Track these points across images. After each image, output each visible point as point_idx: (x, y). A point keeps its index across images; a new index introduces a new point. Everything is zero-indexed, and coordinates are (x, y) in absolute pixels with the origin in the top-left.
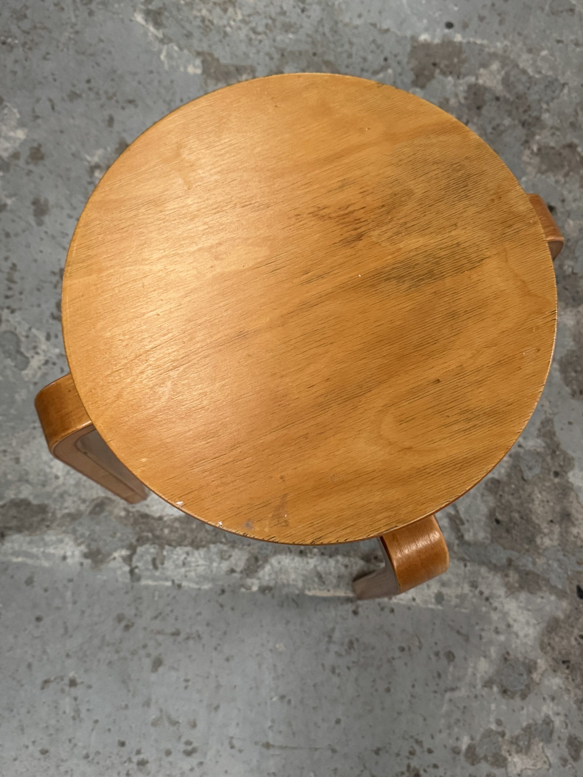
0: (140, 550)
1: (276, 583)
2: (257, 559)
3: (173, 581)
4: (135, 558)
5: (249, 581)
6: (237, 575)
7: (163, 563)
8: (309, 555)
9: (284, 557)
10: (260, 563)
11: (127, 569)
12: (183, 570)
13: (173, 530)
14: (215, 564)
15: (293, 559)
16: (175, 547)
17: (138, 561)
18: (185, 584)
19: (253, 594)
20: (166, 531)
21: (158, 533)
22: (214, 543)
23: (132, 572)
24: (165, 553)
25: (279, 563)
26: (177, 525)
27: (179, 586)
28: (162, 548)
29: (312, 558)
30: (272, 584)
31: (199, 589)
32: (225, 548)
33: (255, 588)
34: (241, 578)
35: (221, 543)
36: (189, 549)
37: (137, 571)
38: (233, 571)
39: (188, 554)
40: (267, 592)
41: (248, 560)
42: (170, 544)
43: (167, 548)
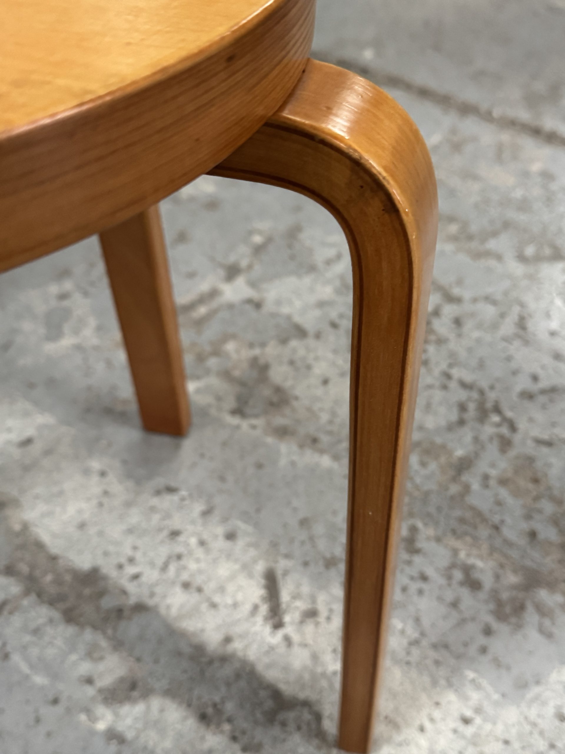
1: (137, 737)
2: (133, 686)
3: (4, 645)
5: (101, 710)
6: (90, 691)
7: (11, 613)
8: (213, 727)
9: (174, 706)
10: (135, 694)
12: (27, 638)
13: (58, 581)
14: (74, 657)
15: (185, 719)
16: (43, 602)
18: (16, 658)
19: (93, 733)
20: (49, 578)
21: (37, 573)
22: (95, 627)
24: (25, 602)
25: (162, 711)
26: (68, 578)
27: (6, 656)
28: (27, 592)
29: (214, 734)
30: (130, 735)
31: (27, 677)
32: (104, 643)
33: (101, 726)
34: (93, 699)
35: (104, 633)
36: (56, 615)
38: (89, 681)
39: (51, 621)
40: (115, 741)
41: (122, 680)
42: (39, 595)
43: (33, 597)
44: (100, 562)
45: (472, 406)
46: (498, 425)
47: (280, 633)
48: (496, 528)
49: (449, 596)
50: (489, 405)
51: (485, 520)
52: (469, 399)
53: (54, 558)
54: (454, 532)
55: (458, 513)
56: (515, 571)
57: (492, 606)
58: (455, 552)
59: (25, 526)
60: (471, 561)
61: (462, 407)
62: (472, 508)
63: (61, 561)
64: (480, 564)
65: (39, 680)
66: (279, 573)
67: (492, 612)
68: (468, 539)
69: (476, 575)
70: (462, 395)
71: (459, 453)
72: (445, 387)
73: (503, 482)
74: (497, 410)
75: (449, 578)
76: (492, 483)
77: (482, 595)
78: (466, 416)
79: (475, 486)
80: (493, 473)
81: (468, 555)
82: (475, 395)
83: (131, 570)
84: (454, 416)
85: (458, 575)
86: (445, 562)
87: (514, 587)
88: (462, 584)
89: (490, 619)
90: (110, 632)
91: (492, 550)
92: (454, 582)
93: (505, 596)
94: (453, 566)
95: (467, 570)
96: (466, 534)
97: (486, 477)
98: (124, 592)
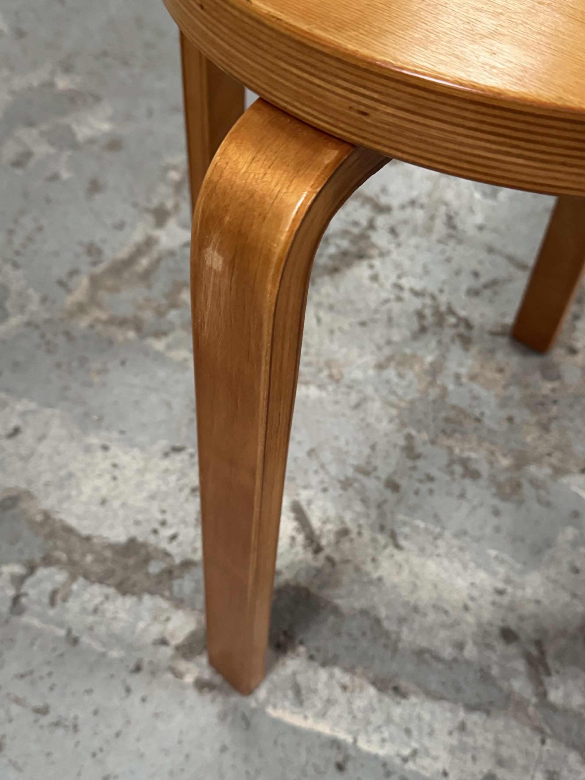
0: (42, 572)
3: (69, 631)
4: (30, 581)
5: (184, 664)
6: (168, 651)
7: (65, 600)
8: (290, 652)
11: (11, 592)
12: (91, 619)
13: (100, 559)
14: (142, 624)
16: (92, 582)
17: (33, 587)
18: (85, 640)
19: (184, 687)
20: (89, 558)
21: (76, 557)
22: (152, 593)
23: (16, 599)
24: (75, 587)
26: (108, 554)
27: (75, 641)
28: (73, 578)
29: (293, 658)
30: (218, 680)
31: (104, 655)
32: (165, 605)
33: (189, 679)
34: (173, 658)
35: (162, 596)
36: (111, 591)
37: (24, 600)
38: (164, 642)
39: (107, 597)
40: (206, 689)
41: (194, 633)
42: (86, 577)
43: (81, 580)
44: (134, 532)
45: (428, 312)
46: (456, 326)
47: (322, 556)
48: (478, 420)
49: (456, 489)
50: (443, 308)
51: (467, 416)
52: (424, 306)
53: (88, 539)
54: (444, 432)
55: (443, 414)
56: (505, 455)
57: (493, 490)
58: (450, 449)
59: (47, 515)
60: (466, 454)
61: (420, 315)
62: (454, 407)
63: (95, 541)
64: (473, 455)
65: (115, 653)
66: (304, 504)
67: (494, 495)
68: (457, 435)
69: (473, 466)
70: (417, 303)
71: (429, 359)
72: (399, 299)
73: (473, 378)
74: (451, 311)
75: (452, 473)
76: (464, 380)
77: (483, 482)
78: (426, 323)
79: (451, 387)
80: (463, 371)
81: (462, 450)
82: (428, 301)
83: (166, 533)
84: (416, 326)
85: (458, 469)
86: (444, 460)
87: (507, 469)
88: (464, 476)
89: (495, 502)
90: (167, 593)
91: (481, 440)
92: (457, 476)
93: (502, 478)
94: (451, 462)
95: (465, 462)
96: (454, 431)
97: (458, 377)
98: (167, 554)
